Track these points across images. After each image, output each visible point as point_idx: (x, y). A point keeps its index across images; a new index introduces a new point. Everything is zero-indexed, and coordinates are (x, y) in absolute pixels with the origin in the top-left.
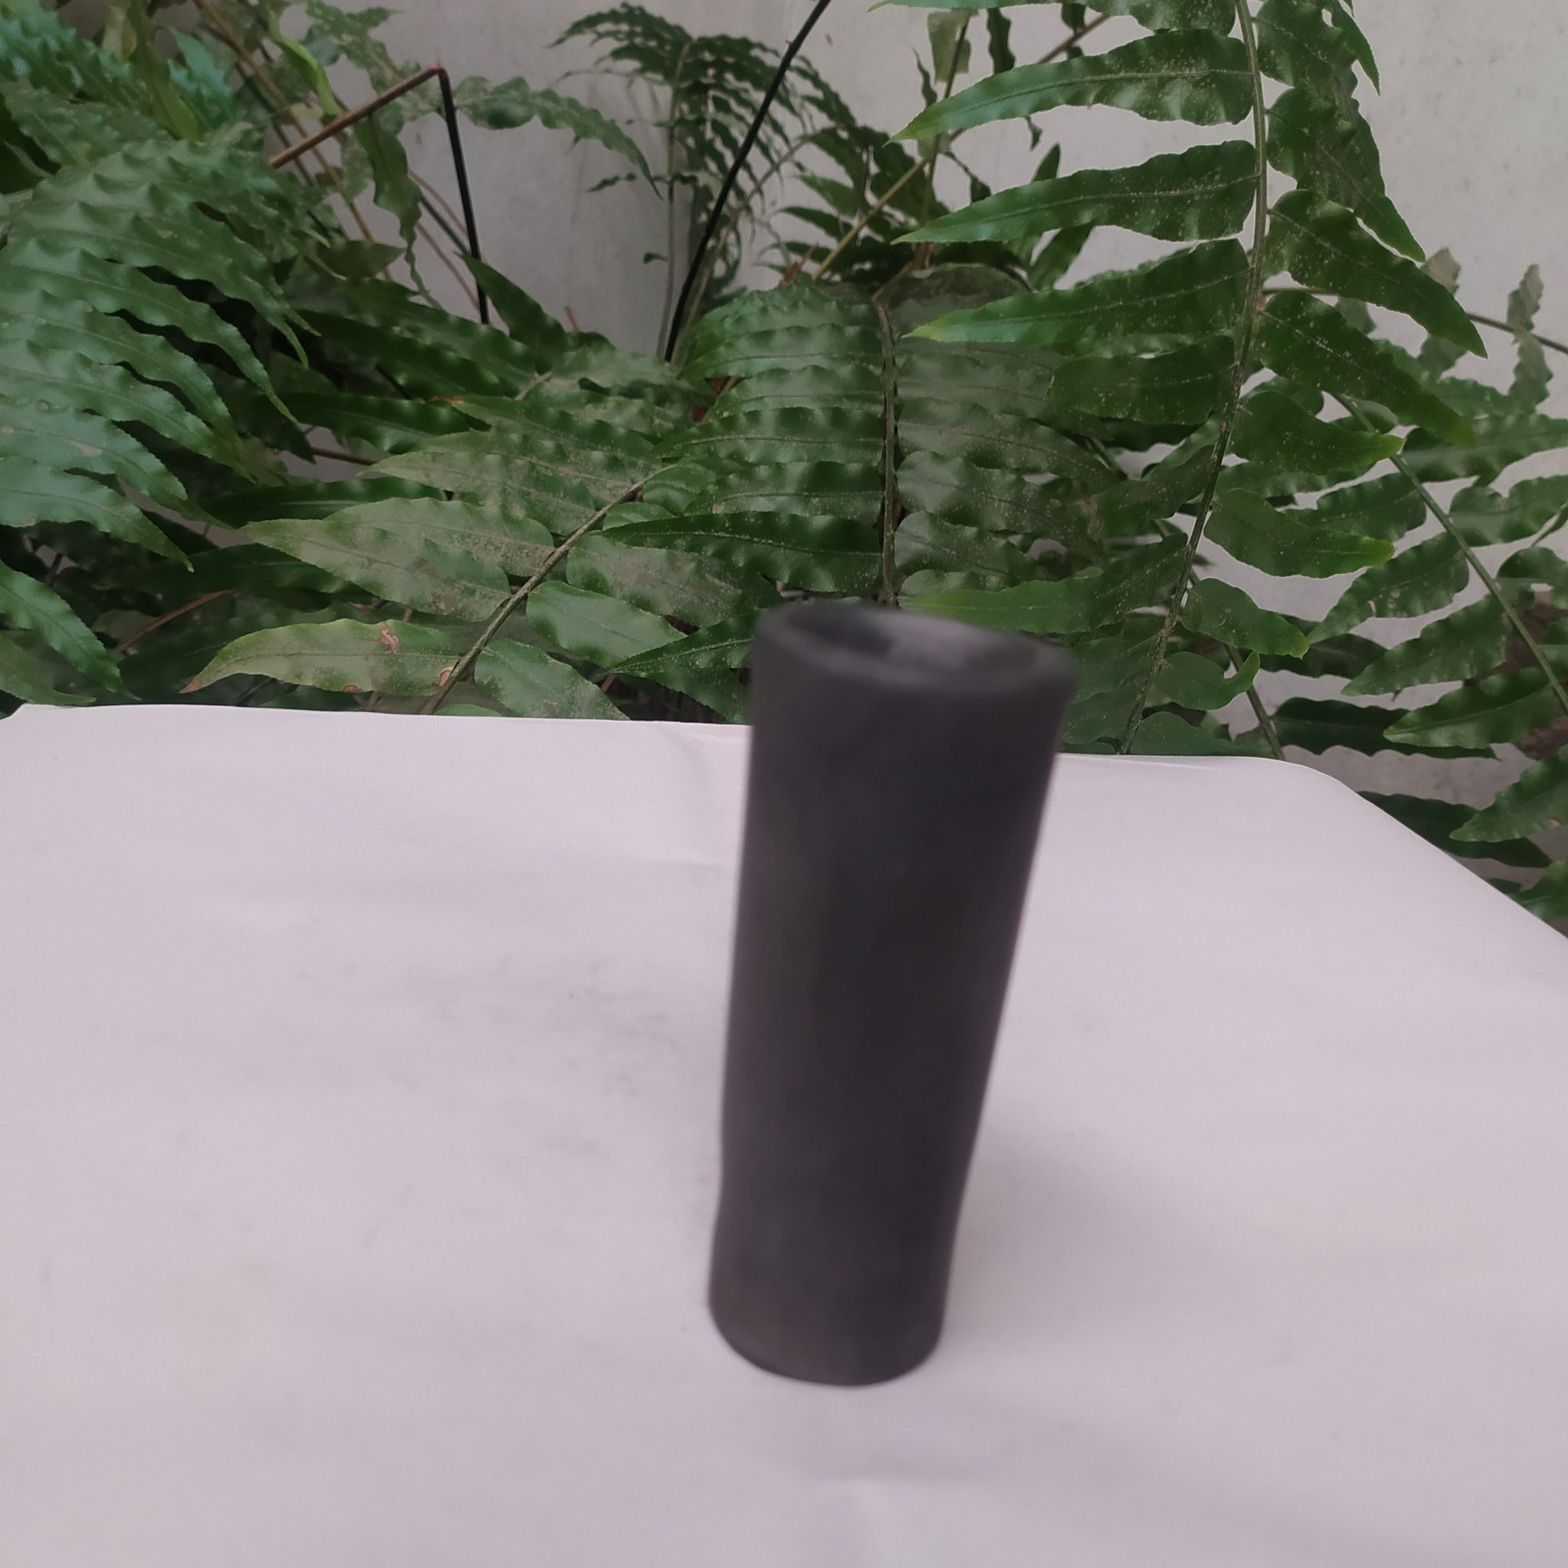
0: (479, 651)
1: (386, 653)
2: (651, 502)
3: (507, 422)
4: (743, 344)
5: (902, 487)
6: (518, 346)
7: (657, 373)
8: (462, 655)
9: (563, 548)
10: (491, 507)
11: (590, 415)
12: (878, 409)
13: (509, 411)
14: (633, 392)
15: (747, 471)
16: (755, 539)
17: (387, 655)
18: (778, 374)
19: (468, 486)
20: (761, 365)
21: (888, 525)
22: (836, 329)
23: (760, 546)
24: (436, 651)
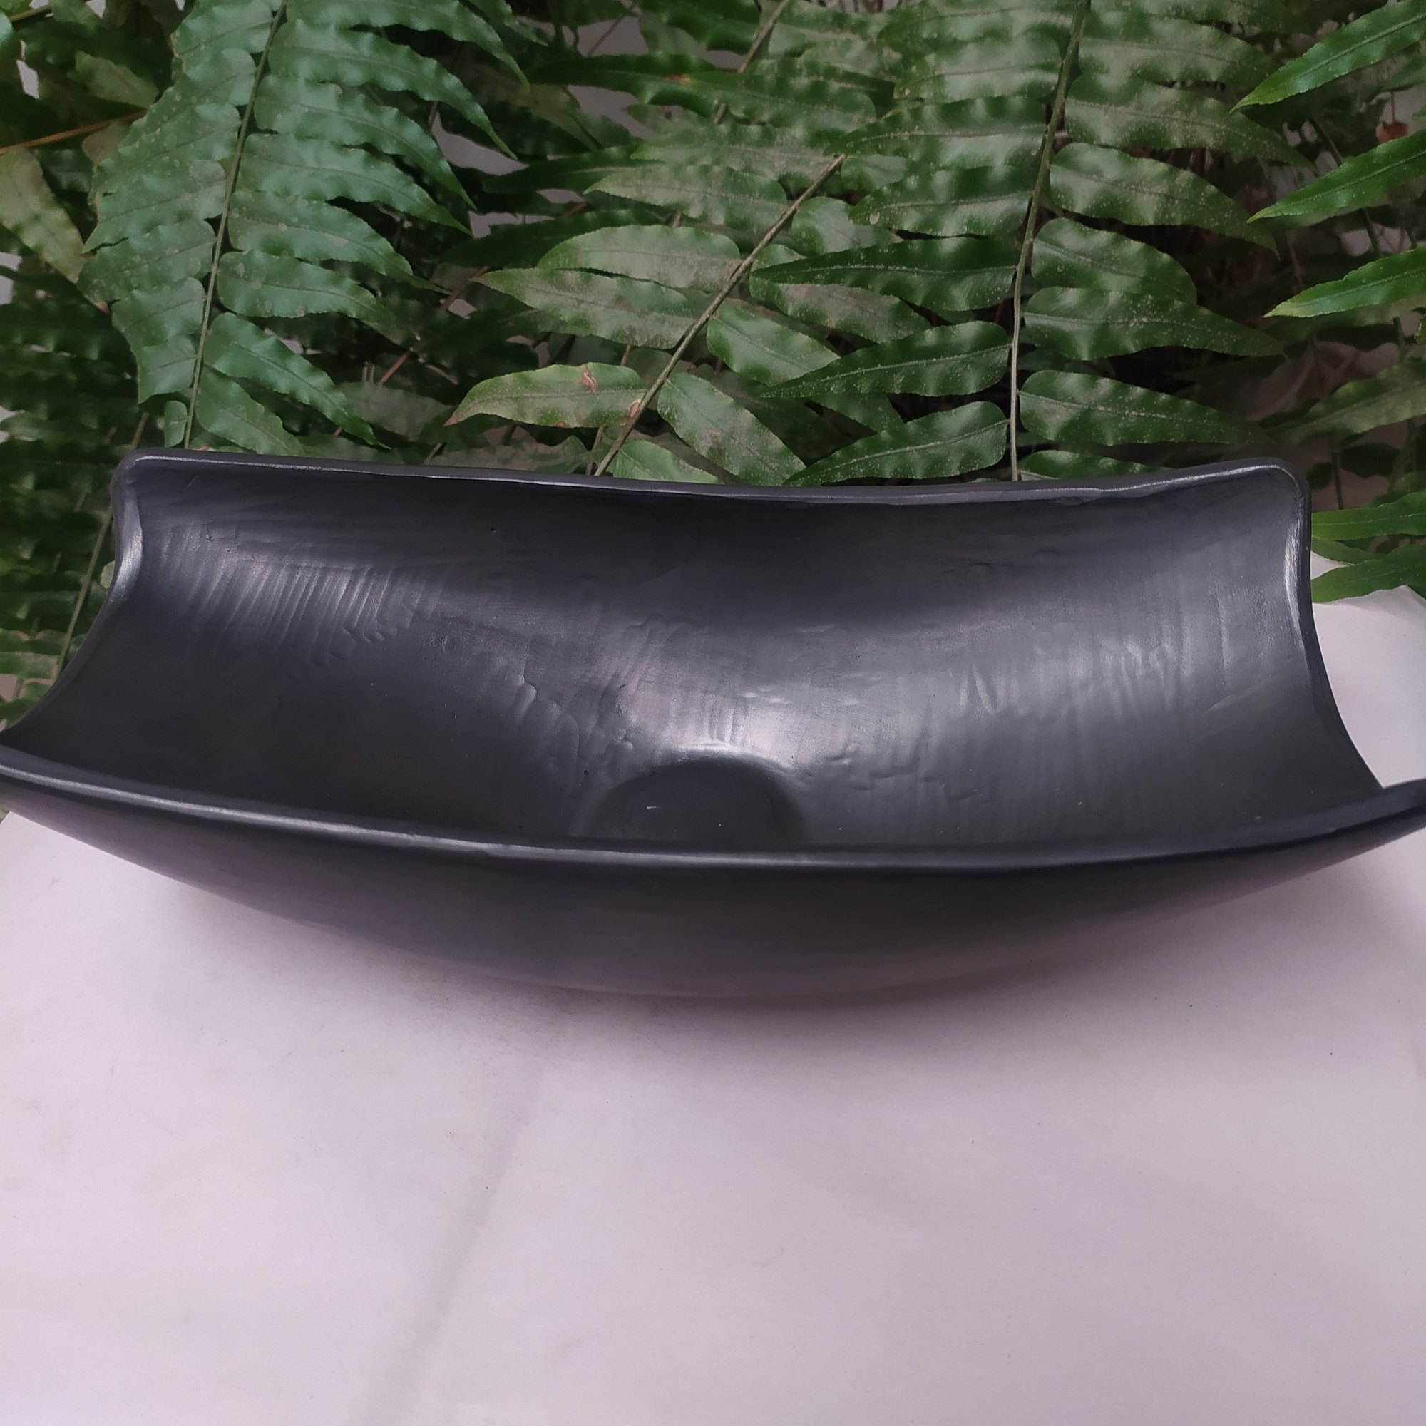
0: (662, 383)
1: (587, 392)
3: (730, 94)
5: (1053, 179)
8: (650, 387)
9: (749, 259)
13: (731, 85)
16: (891, 267)
17: (588, 394)
19: (675, 196)
21: (1029, 232)
24: (626, 386)
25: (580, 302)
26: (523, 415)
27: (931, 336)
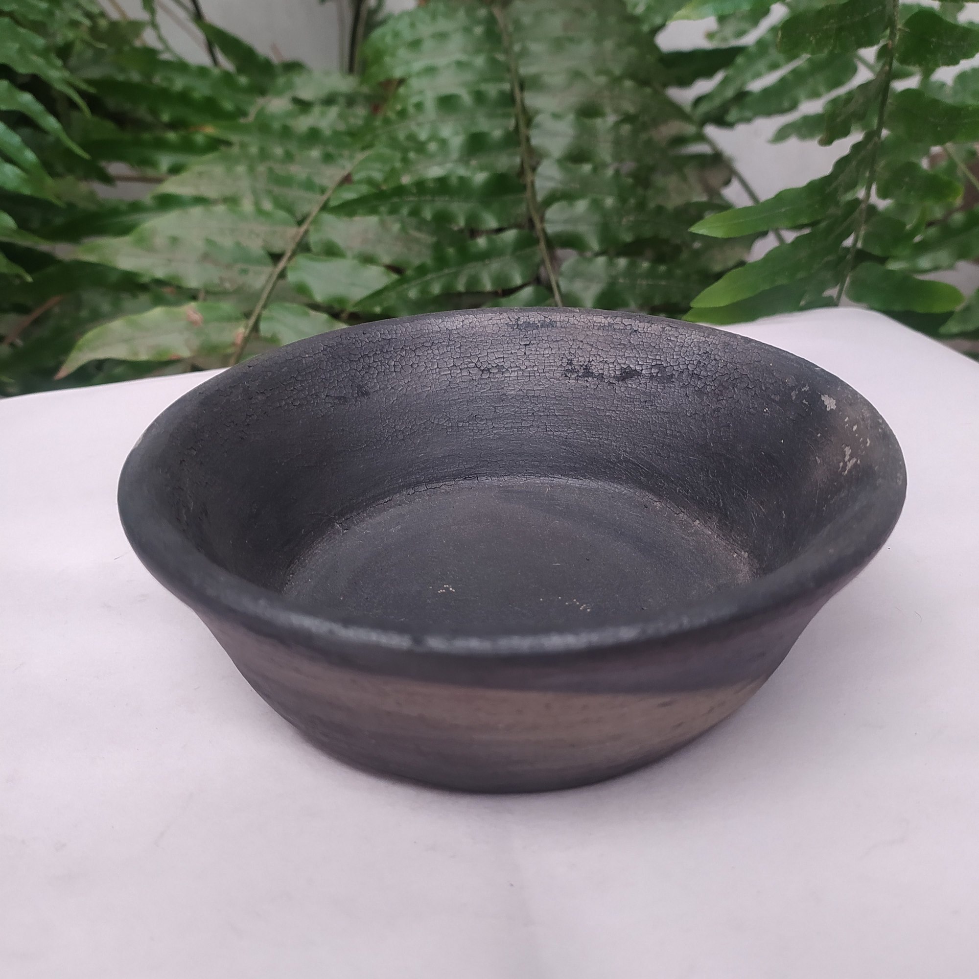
0: (260, 314)
1: (194, 327)
2: (360, 182)
3: (247, 139)
4: (403, 53)
5: (535, 142)
6: (243, 80)
7: (344, 84)
8: (248, 319)
9: (304, 227)
10: (247, 206)
11: (303, 123)
12: (506, 87)
13: (245, 129)
14: (329, 100)
15: (421, 148)
16: (436, 198)
17: (196, 328)
18: (430, 71)
19: (228, 192)
20: (418, 65)
22: (467, 30)
23: (441, 203)
24: (229, 319)
25: (170, 261)
26: (136, 354)
27: (482, 242)
